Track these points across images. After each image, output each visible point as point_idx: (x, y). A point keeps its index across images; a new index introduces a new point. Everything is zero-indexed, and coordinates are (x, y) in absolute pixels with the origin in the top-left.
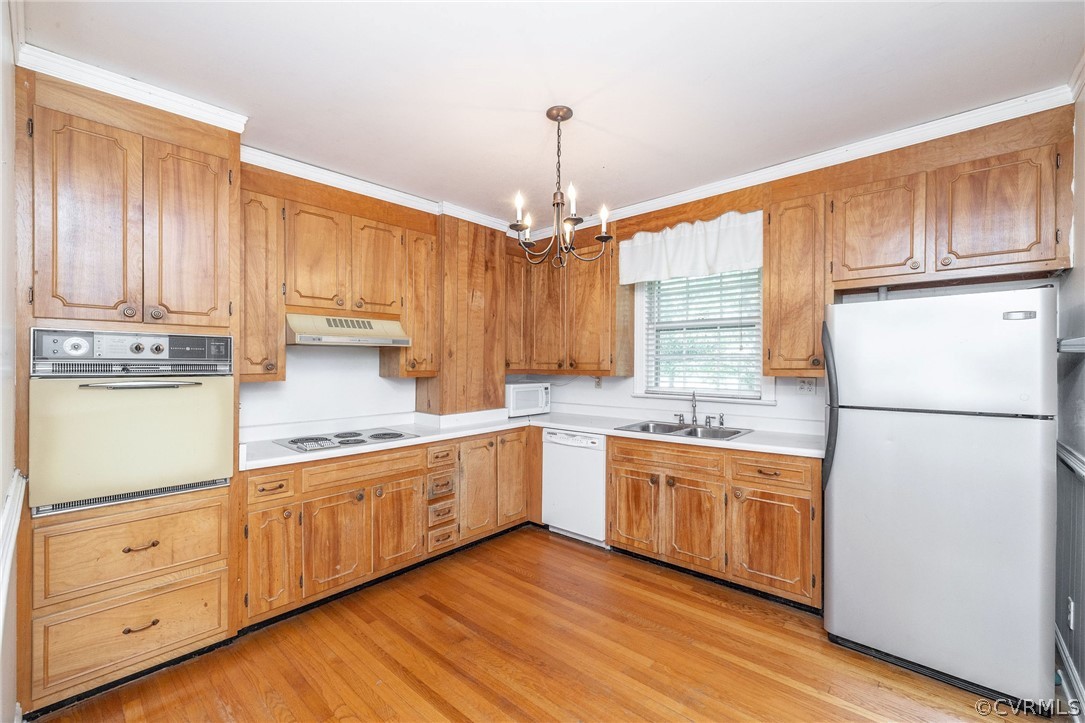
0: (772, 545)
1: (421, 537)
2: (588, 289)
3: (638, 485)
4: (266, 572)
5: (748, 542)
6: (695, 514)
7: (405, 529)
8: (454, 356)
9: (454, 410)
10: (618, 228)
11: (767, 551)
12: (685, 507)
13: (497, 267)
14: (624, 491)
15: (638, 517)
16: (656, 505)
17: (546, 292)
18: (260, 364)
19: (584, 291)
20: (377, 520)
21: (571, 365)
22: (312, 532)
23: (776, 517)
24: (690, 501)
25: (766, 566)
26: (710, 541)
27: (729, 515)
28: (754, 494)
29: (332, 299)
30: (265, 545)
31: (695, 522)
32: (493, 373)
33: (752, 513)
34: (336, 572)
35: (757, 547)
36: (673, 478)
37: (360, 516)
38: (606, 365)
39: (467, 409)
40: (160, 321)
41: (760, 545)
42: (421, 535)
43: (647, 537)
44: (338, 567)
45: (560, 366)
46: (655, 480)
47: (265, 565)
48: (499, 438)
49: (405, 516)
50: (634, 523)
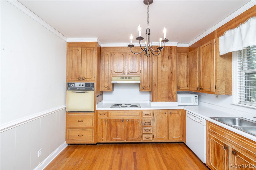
1: (140, 136)
2: (206, 60)
3: (219, 147)
4: (102, 132)
7: (135, 132)
8: (157, 85)
9: (156, 101)
10: (217, 32)
13: (173, 57)
14: (213, 146)
15: (219, 162)
16: (227, 160)
17: (193, 63)
18: (107, 87)
19: (205, 60)
20: (127, 128)
21: (201, 89)
22: (111, 126)
29: (122, 73)
30: (101, 126)
32: (172, 91)
34: (117, 137)
36: (236, 151)
37: (123, 125)
38: (213, 90)
39: (162, 101)
40: (84, 80)
42: (140, 135)
44: (117, 136)
45: (197, 89)
46: (226, 148)
47: (101, 131)
48: (169, 112)
49: (135, 128)
50: (217, 163)
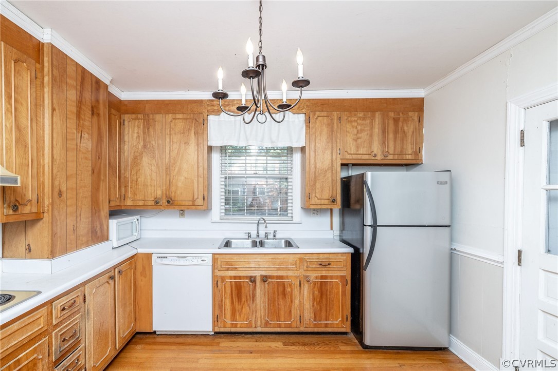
0: (326, 305)
2: (182, 146)
3: (240, 285)
5: (313, 306)
6: (281, 296)
8: (64, 195)
10: (208, 105)
11: (324, 309)
12: (274, 293)
13: (101, 113)
14: (228, 291)
15: (240, 307)
16: (254, 296)
19: (179, 147)
21: (168, 201)
23: (329, 288)
24: (278, 289)
25: (324, 317)
26: (291, 311)
27: (302, 292)
28: (317, 277)
31: (281, 301)
32: (99, 210)
33: (316, 289)
35: (319, 307)
36: (266, 276)
41: (320, 306)
43: (247, 319)
45: (157, 203)
46: (253, 280)
48: (117, 271)
50: (237, 312)
